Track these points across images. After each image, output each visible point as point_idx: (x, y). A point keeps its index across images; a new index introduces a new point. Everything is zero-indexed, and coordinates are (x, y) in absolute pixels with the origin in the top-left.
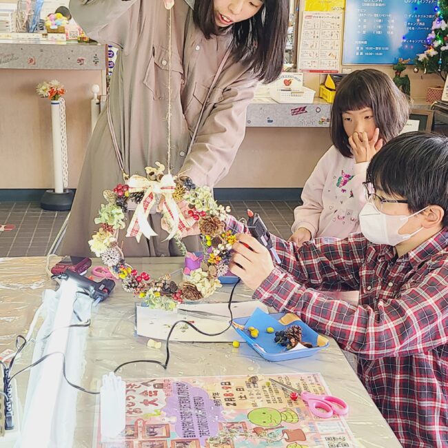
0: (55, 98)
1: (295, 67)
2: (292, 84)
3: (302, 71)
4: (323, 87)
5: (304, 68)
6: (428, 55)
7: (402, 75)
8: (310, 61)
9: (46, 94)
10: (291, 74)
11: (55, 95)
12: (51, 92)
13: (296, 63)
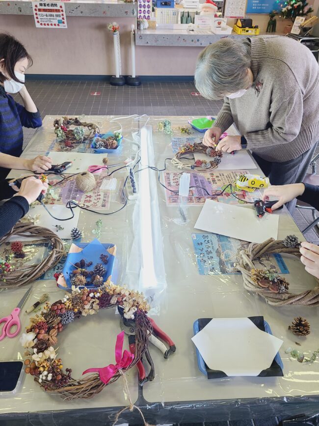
0: (115, 31)
1: (223, 15)
2: (221, 24)
3: (227, 17)
4: (235, 25)
5: (228, 16)
6: (287, 9)
7: (273, 20)
8: (230, 12)
9: (111, 29)
10: (221, 19)
11: (115, 30)
12: (113, 29)
13: (224, 13)
